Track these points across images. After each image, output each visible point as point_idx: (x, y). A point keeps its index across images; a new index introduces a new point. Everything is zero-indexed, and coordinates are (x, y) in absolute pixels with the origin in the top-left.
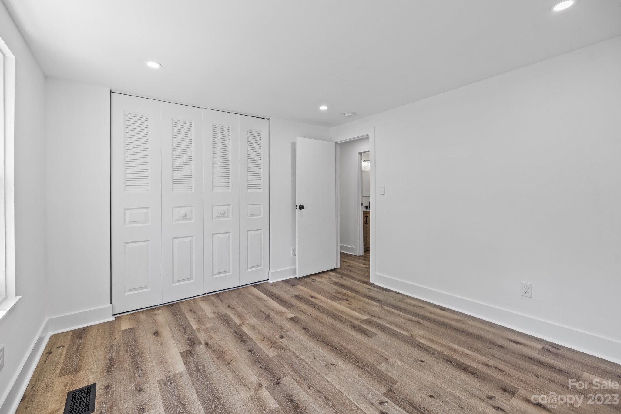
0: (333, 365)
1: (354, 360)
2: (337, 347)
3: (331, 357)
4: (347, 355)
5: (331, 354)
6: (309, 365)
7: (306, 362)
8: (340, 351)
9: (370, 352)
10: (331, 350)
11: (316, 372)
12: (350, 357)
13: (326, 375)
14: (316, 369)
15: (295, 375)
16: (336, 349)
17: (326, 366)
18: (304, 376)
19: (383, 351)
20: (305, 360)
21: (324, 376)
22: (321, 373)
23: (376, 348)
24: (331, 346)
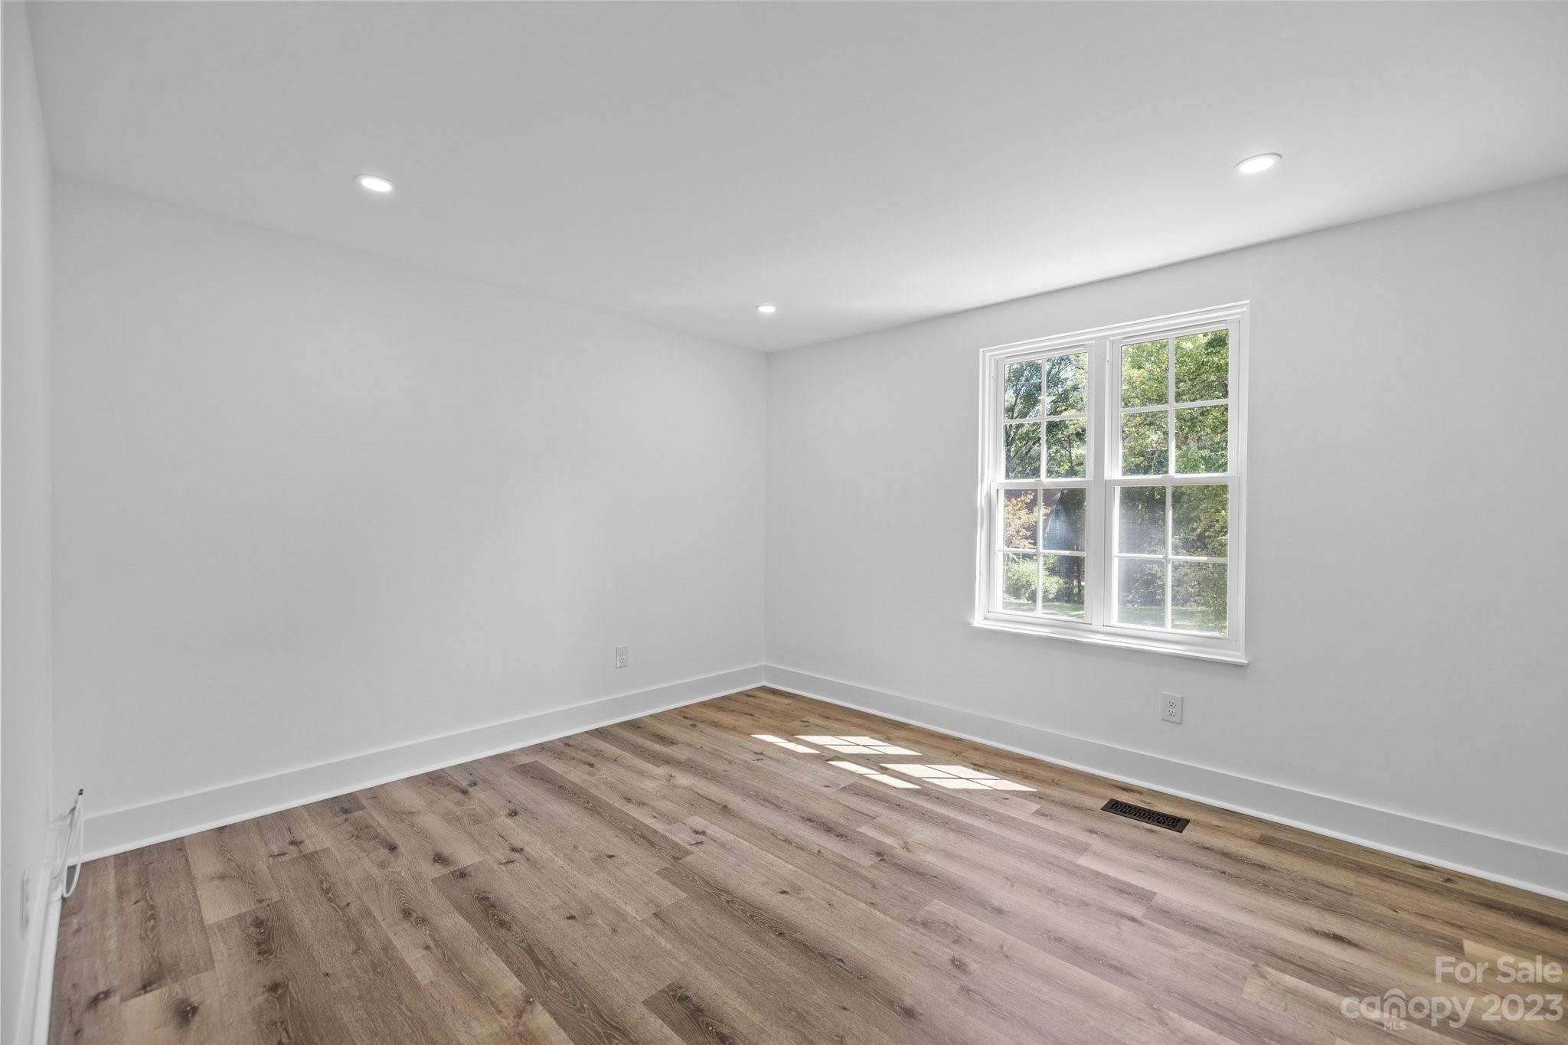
0: (783, 892)
1: (736, 906)
2: (780, 940)
3: (790, 909)
4: (751, 917)
5: (792, 916)
6: (837, 888)
7: (846, 893)
8: (771, 927)
9: (693, 929)
10: (796, 929)
11: (816, 876)
12: (744, 912)
13: (795, 872)
14: (818, 881)
15: (857, 869)
16: (781, 931)
17: (798, 890)
18: (839, 869)
19: (656, 935)
20: (849, 898)
21: (798, 870)
22: (805, 874)
23: (669, 946)
24: (796, 942)
